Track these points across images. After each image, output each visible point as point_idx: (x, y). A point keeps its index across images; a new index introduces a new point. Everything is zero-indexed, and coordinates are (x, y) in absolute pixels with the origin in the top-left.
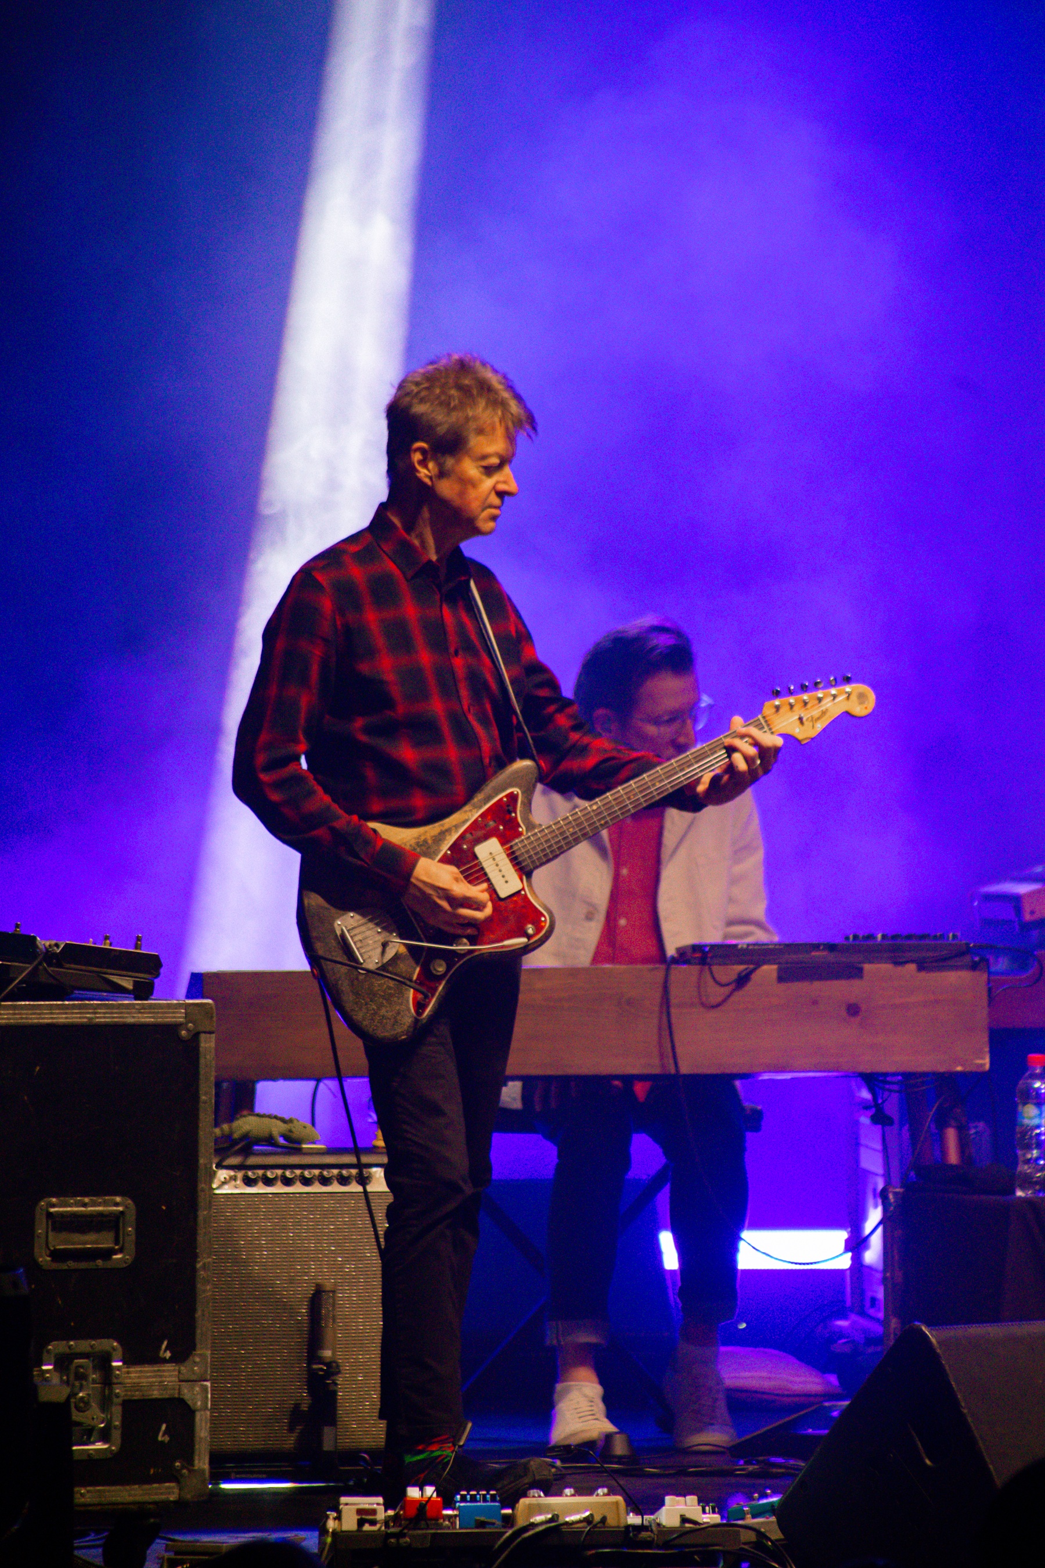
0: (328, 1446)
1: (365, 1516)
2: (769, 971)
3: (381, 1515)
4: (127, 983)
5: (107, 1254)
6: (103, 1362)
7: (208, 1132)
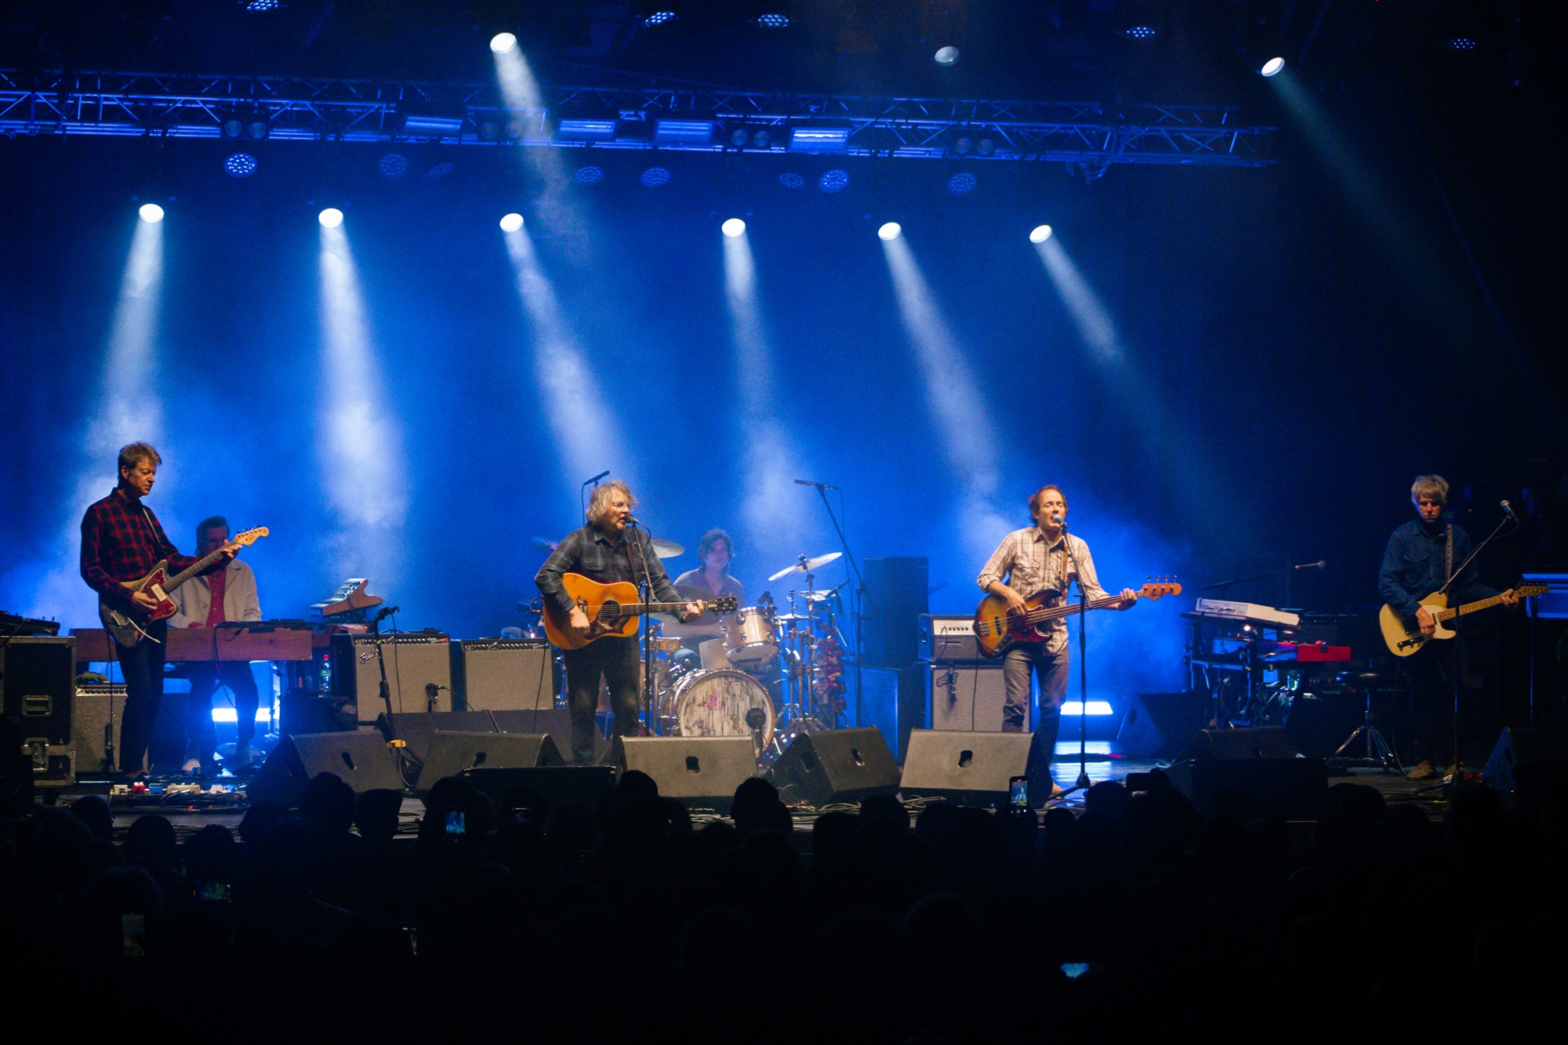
0: (110, 770)
1: (122, 790)
3: (127, 790)
4: (50, 631)
5: (44, 712)
6: (43, 744)
7: (74, 678)
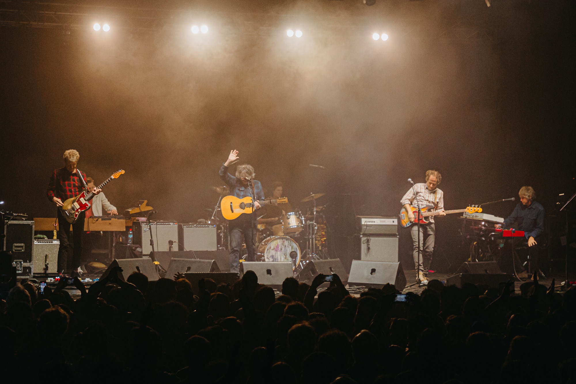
0: (47, 272)
1: (51, 280)
2: (100, 219)
3: (53, 280)
4: (24, 219)
5: (21, 250)
6: (21, 262)
7: (33, 236)
